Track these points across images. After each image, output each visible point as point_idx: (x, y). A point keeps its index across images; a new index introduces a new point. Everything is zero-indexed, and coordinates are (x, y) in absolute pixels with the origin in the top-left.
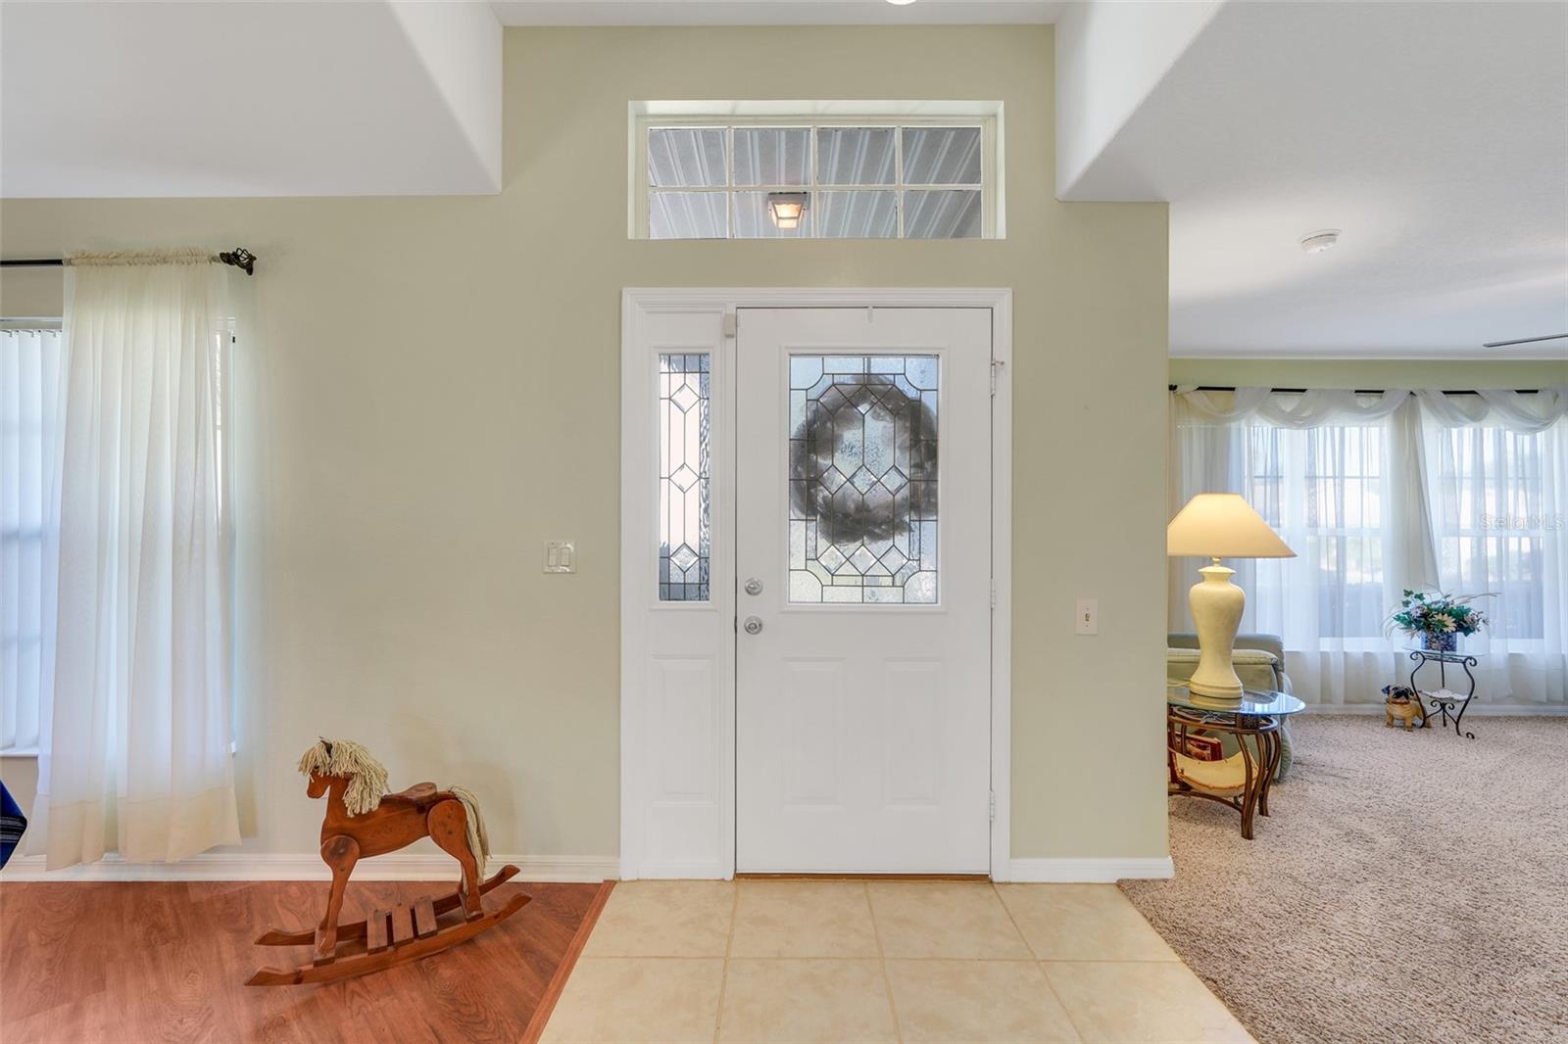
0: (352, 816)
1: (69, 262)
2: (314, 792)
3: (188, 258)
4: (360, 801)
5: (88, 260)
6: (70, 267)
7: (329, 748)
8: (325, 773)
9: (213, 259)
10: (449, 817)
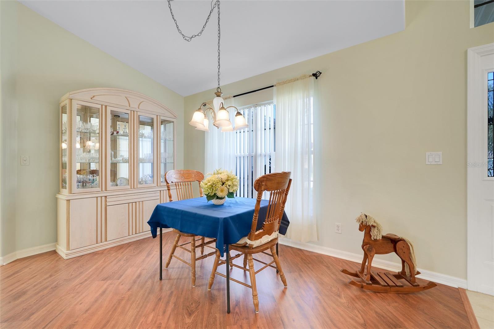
0: (373, 239)
1: (275, 86)
2: (361, 229)
3: (304, 77)
4: (376, 235)
5: (279, 84)
6: (275, 87)
7: (366, 216)
8: (365, 224)
9: (310, 76)
10: (404, 247)
